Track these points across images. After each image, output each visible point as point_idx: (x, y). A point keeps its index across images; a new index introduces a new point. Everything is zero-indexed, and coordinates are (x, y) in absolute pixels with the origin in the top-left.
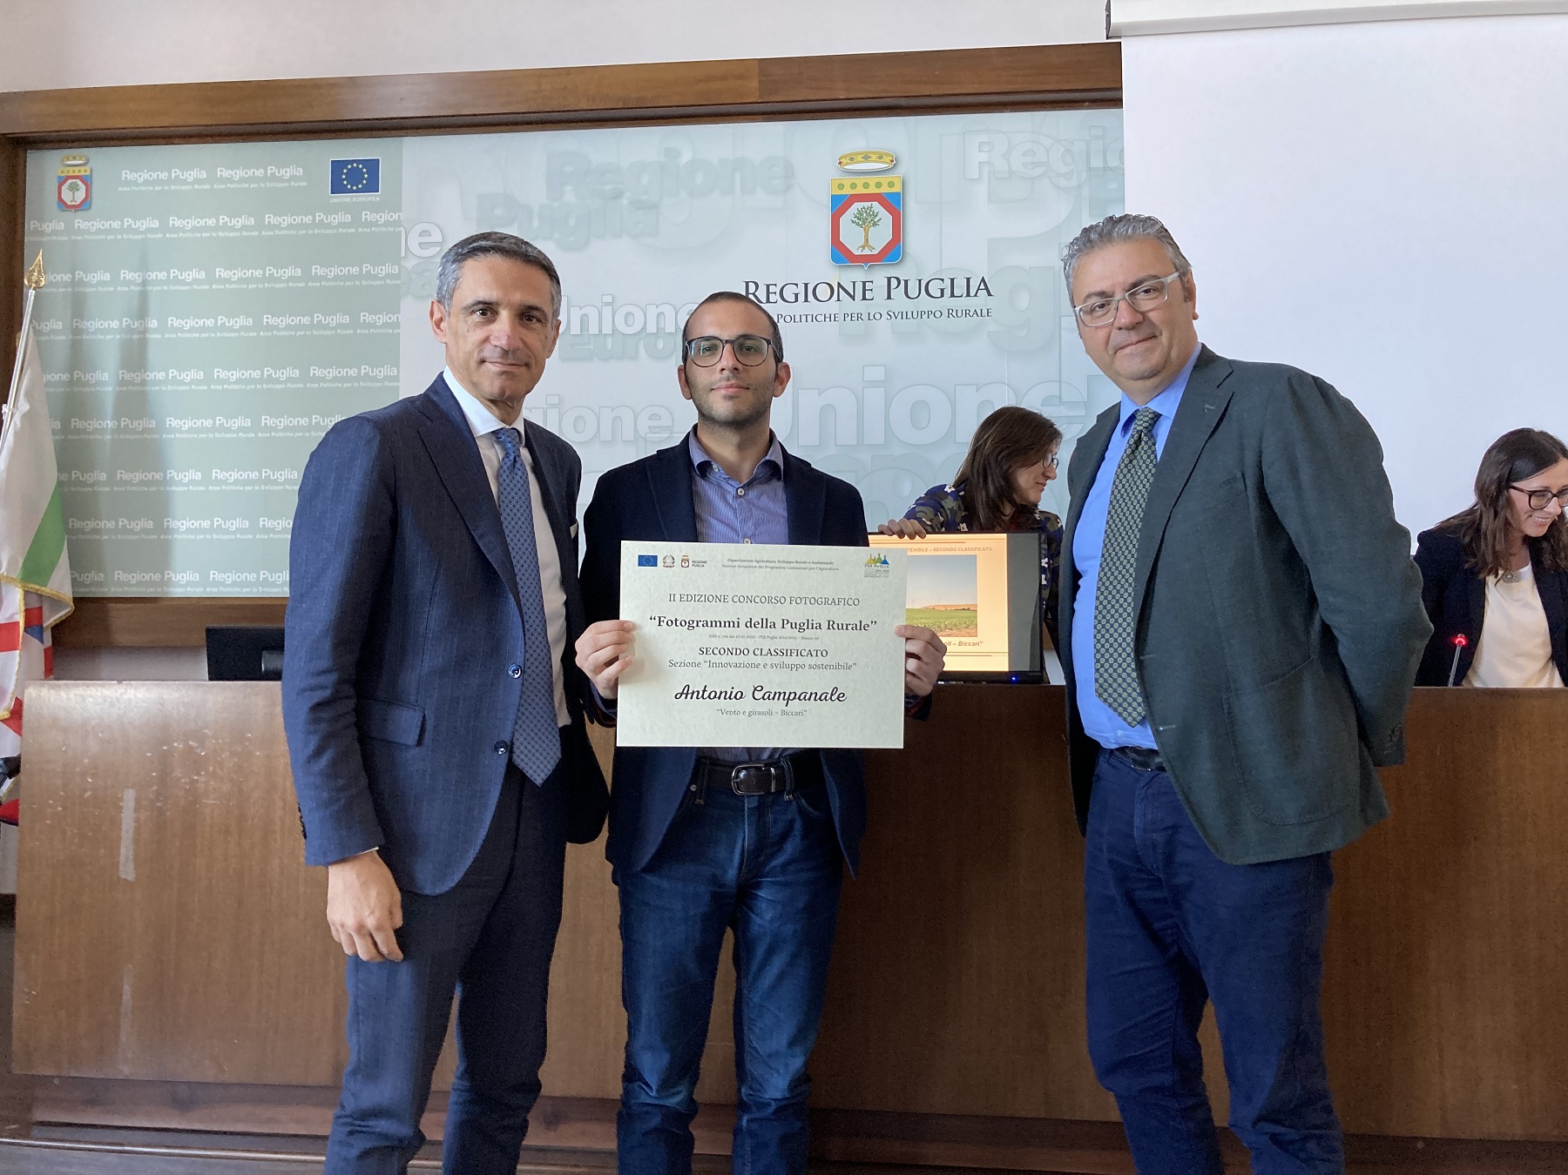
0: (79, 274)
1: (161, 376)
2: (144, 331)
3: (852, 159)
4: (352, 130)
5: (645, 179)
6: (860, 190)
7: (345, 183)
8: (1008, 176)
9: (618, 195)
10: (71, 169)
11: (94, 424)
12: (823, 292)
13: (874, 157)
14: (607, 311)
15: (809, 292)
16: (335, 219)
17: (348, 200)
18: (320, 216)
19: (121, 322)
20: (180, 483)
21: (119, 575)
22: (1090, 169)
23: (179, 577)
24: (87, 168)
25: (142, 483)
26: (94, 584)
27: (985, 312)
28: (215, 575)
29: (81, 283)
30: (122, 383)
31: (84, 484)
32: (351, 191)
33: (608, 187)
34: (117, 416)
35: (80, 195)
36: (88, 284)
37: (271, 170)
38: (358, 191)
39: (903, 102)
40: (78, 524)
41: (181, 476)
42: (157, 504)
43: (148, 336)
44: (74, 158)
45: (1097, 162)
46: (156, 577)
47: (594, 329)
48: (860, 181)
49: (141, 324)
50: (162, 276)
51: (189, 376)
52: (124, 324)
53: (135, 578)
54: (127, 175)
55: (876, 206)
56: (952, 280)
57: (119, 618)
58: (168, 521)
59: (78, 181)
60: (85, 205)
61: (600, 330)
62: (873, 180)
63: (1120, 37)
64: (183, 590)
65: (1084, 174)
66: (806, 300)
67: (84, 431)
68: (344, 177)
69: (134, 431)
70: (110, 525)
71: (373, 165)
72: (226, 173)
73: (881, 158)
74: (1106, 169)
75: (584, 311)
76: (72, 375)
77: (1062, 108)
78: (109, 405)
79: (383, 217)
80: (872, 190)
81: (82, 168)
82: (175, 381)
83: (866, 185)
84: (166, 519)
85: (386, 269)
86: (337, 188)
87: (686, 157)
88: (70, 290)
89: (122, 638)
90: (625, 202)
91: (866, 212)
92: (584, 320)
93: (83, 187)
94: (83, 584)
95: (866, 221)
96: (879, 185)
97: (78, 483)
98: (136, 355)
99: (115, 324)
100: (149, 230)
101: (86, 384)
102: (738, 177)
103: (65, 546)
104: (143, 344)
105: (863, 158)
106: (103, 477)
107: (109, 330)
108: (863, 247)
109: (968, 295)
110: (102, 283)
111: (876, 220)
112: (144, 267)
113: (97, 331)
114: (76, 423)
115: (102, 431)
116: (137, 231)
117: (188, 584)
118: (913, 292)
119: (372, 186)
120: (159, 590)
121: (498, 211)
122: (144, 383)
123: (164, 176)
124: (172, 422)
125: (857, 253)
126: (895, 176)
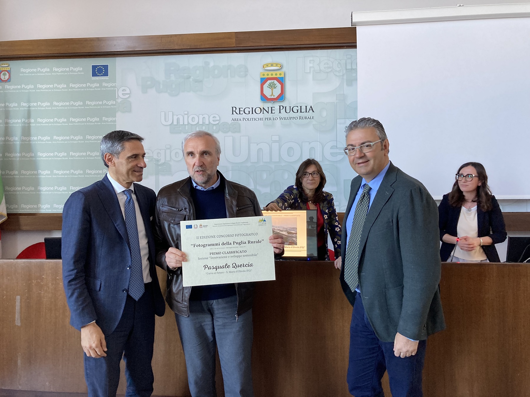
0: (7, 104)
1: (35, 138)
2: (29, 123)
3: (267, 66)
4: (97, 55)
5: (198, 72)
6: (270, 76)
7: (97, 73)
8: (319, 71)
9: (190, 77)
10: (4, 68)
11: (13, 155)
12: (258, 110)
13: (274, 65)
14: (186, 117)
15: (254, 111)
16: (94, 85)
17: (98, 79)
18: (88, 84)
19: (22, 121)
20: (43, 175)
21: (23, 206)
22: (346, 69)
23: (43, 206)
24: (9, 68)
25: (30, 175)
26: (14, 209)
27: (312, 118)
28: (55, 206)
29: (8, 107)
30: (22, 141)
31: (11, 175)
32: (99, 76)
33: (185, 75)
34: (21, 152)
35: (7, 77)
36: (10, 107)
37: (72, 68)
38: (101, 76)
39: (284, 47)
40: (8, 189)
41: (43, 172)
42: (35, 182)
43: (31, 125)
44: (5, 65)
45: (349, 67)
46: (35, 206)
47: (181, 123)
48: (270, 73)
49: (28, 121)
50: (35, 104)
51: (45, 138)
52: (23, 121)
53: (29, 206)
54: (22, 70)
55: (276, 82)
56: (301, 107)
57: (23, 220)
58: (39, 188)
59: (6, 72)
60: (8, 80)
61: (184, 123)
62: (274, 73)
63: (356, 26)
64: (44, 211)
65: (344, 71)
66: (252, 113)
67: (10, 157)
68: (96, 71)
69: (27, 157)
70: (19, 189)
71: (106, 67)
72: (56, 70)
73: (277, 65)
74: (352, 69)
75: (178, 116)
76: (5, 138)
77: (337, 49)
78: (18, 148)
79: (110, 85)
80: (274, 76)
81: (7, 68)
82: (40, 140)
83: (272, 75)
84: (38, 187)
85: (110, 103)
86: (94, 75)
87: (212, 64)
88: (4, 109)
89: (24, 228)
90: (191, 80)
91: (272, 84)
92: (178, 120)
93: (8, 74)
94: (10, 209)
95: (272, 86)
96: (276, 74)
97: (8, 175)
98: (27, 131)
99: (19, 121)
100: (30, 89)
101: (10, 141)
102: (229, 71)
103: (4, 197)
104: (29, 128)
105: (271, 65)
106: (17, 173)
107: (17, 123)
108: (271, 95)
109: (306, 112)
110: (14, 107)
111: (275, 86)
112: (29, 101)
113: (14, 123)
114: (7, 154)
115: (16, 157)
116: (26, 89)
117: (47, 208)
118: (288, 111)
119: (106, 74)
120: (37, 211)
121: (149, 83)
122: (30, 141)
123: (35, 70)
124: (39, 154)
125: (269, 97)
126: (281, 72)
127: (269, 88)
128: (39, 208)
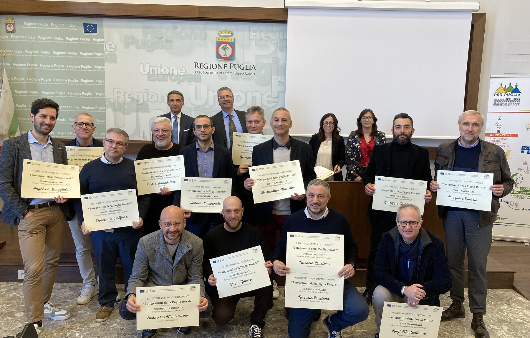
0: (14, 51)
1: (39, 80)
3: (222, 32)
4: (89, 16)
5: (168, 34)
6: (224, 41)
7: (88, 30)
8: (260, 39)
9: (162, 38)
10: (9, 21)
11: (21, 92)
12: (214, 66)
13: (227, 32)
14: (159, 68)
15: (211, 66)
16: (87, 39)
17: (89, 35)
18: (81, 39)
19: (27, 65)
22: (280, 39)
27: (254, 74)
29: (14, 53)
30: (28, 81)
32: (89, 32)
33: (159, 36)
34: (27, 90)
35: (12, 29)
36: (16, 54)
37: (67, 25)
38: (91, 32)
39: (234, 19)
43: (35, 69)
44: (10, 18)
47: (156, 73)
48: (224, 38)
49: (32, 65)
50: (37, 52)
51: (47, 80)
54: (25, 23)
55: (228, 45)
56: (246, 65)
59: (11, 25)
60: (14, 31)
61: (158, 73)
62: (227, 38)
63: (287, 8)
65: (279, 40)
66: (210, 68)
67: (19, 94)
68: (87, 28)
69: (32, 94)
72: (54, 25)
73: (229, 32)
74: (283, 39)
75: (153, 68)
76: (14, 78)
77: (274, 23)
78: (25, 87)
79: (99, 40)
80: (227, 41)
81: (12, 21)
82: (43, 81)
83: (225, 39)
85: (100, 54)
86: (85, 31)
87: (179, 29)
88: (11, 55)
90: (163, 40)
91: (225, 46)
92: (153, 70)
93: (13, 26)
95: (225, 49)
96: (228, 40)
97: (19, 108)
98: (32, 73)
99: (25, 65)
100: (33, 39)
101: (18, 81)
102: (193, 35)
103: (18, 125)
104: (33, 71)
105: (224, 32)
106: (25, 106)
107: (23, 67)
108: (224, 55)
110: (20, 53)
111: (227, 49)
112: (32, 49)
114: (16, 91)
116: (29, 39)
118: (237, 68)
121: (130, 40)
123: (36, 24)
125: (223, 57)
126: (232, 38)
127: (223, 49)
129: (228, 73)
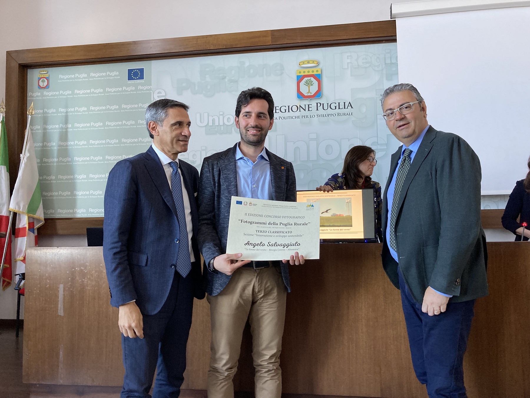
0: (46, 110)
1: (72, 143)
2: (67, 128)
3: (304, 63)
4: (134, 59)
5: (233, 72)
6: (306, 74)
7: (133, 76)
8: (357, 67)
9: (225, 77)
10: (42, 75)
11: (51, 160)
12: (295, 108)
13: (311, 62)
14: (221, 117)
15: (290, 109)
16: (129, 89)
17: (134, 82)
18: (124, 88)
19: (59, 126)
20: (79, 179)
21: (59, 211)
22: (386, 64)
23: (79, 211)
24: (48, 75)
25: (66, 179)
26: (52, 214)
27: (350, 114)
28: (91, 210)
29: (46, 113)
30: (60, 146)
31: (47, 180)
32: (135, 79)
33: (221, 75)
34: (58, 158)
35: (46, 84)
36: (49, 113)
37: (108, 73)
38: (137, 79)
39: (321, 43)
40: (45, 194)
41: (79, 176)
42: (71, 187)
43: (68, 130)
44: (43, 71)
45: (388, 61)
46: (71, 211)
47: (217, 124)
48: (306, 70)
49: (66, 126)
50: (73, 110)
51: (82, 143)
52: (60, 126)
53: (65, 211)
54: (61, 76)
55: (312, 79)
56: (339, 103)
57: (59, 225)
58: (75, 192)
59: (45, 79)
60: (47, 87)
61: (219, 124)
62: (311, 70)
63: (395, 18)
64: (80, 215)
65: (384, 66)
66: (289, 112)
67: (48, 162)
68: (132, 74)
69: (63, 162)
70: (56, 194)
71: (142, 70)
72: (93, 75)
73: (313, 62)
74: (391, 63)
75: (214, 117)
76: (43, 144)
77: (376, 43)
78: (55, 153)
79: (145, 88)
80: (311, 73)
81: (46, 75)
82: (77, 145)
83: (309, 72)
84: (74, 191)
86: (130, 78)
87: (247, 64)
88: (43, 115)
89: (60, 232)
90: (226, 80)
91: (309, 81)
92: (213, 121)
93: (46, 81)
94: (47, 214)
95: (309, 84)
96: (313, 71)
97: (45, 180)
98: (64, 136)
99: (57, 126)
100: (68, 95)
101: (48, 147)
102: (265, 70)
103: (41, 201)
104: (66, 132)
105: (307, 62)
106: (54, 178)
107: (55, 129)
108: (308, 93)
109: (345, 108)
110: (52, 113)
111: (312, 83)
112: (66, 107)
113: (52, 129)
114: (45, 160)
115: (53, 162)
116: (64, 95)
117: (82, 213)
118: (325, 107)
119: (142, 77)
120: (72, 215)
121: (184, 85)
122: (67, 146)
123: (73, 76)
124: (76, 159)
125: (306, 95)
126: (318, 68)
127: (306, 85)
128: (74, 213)
129: (313, 116)
